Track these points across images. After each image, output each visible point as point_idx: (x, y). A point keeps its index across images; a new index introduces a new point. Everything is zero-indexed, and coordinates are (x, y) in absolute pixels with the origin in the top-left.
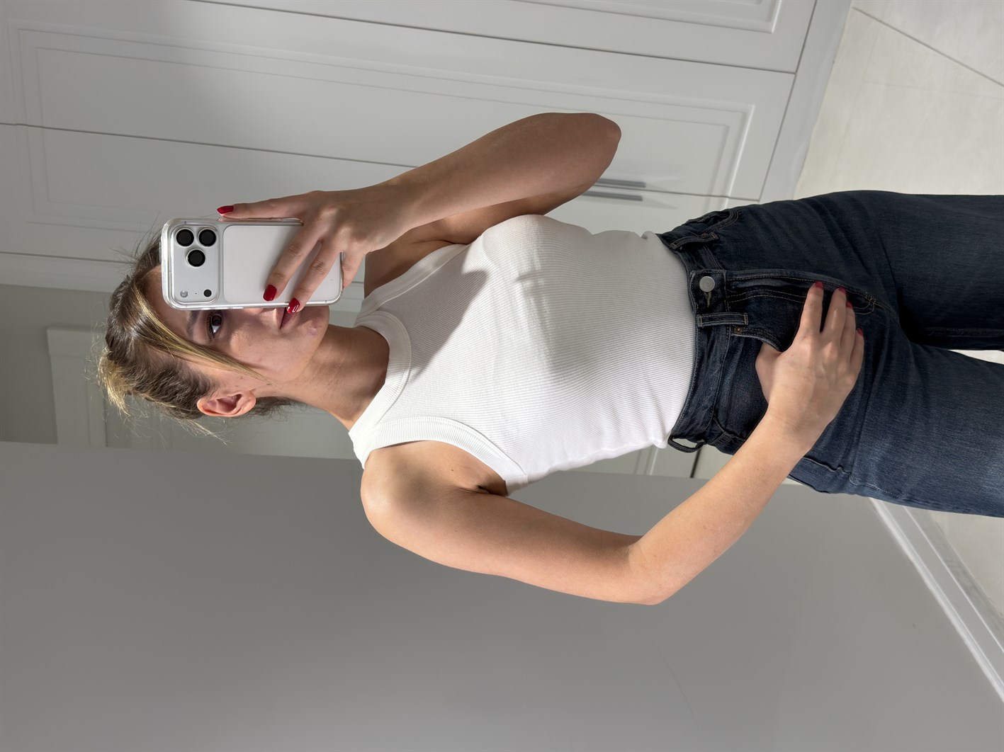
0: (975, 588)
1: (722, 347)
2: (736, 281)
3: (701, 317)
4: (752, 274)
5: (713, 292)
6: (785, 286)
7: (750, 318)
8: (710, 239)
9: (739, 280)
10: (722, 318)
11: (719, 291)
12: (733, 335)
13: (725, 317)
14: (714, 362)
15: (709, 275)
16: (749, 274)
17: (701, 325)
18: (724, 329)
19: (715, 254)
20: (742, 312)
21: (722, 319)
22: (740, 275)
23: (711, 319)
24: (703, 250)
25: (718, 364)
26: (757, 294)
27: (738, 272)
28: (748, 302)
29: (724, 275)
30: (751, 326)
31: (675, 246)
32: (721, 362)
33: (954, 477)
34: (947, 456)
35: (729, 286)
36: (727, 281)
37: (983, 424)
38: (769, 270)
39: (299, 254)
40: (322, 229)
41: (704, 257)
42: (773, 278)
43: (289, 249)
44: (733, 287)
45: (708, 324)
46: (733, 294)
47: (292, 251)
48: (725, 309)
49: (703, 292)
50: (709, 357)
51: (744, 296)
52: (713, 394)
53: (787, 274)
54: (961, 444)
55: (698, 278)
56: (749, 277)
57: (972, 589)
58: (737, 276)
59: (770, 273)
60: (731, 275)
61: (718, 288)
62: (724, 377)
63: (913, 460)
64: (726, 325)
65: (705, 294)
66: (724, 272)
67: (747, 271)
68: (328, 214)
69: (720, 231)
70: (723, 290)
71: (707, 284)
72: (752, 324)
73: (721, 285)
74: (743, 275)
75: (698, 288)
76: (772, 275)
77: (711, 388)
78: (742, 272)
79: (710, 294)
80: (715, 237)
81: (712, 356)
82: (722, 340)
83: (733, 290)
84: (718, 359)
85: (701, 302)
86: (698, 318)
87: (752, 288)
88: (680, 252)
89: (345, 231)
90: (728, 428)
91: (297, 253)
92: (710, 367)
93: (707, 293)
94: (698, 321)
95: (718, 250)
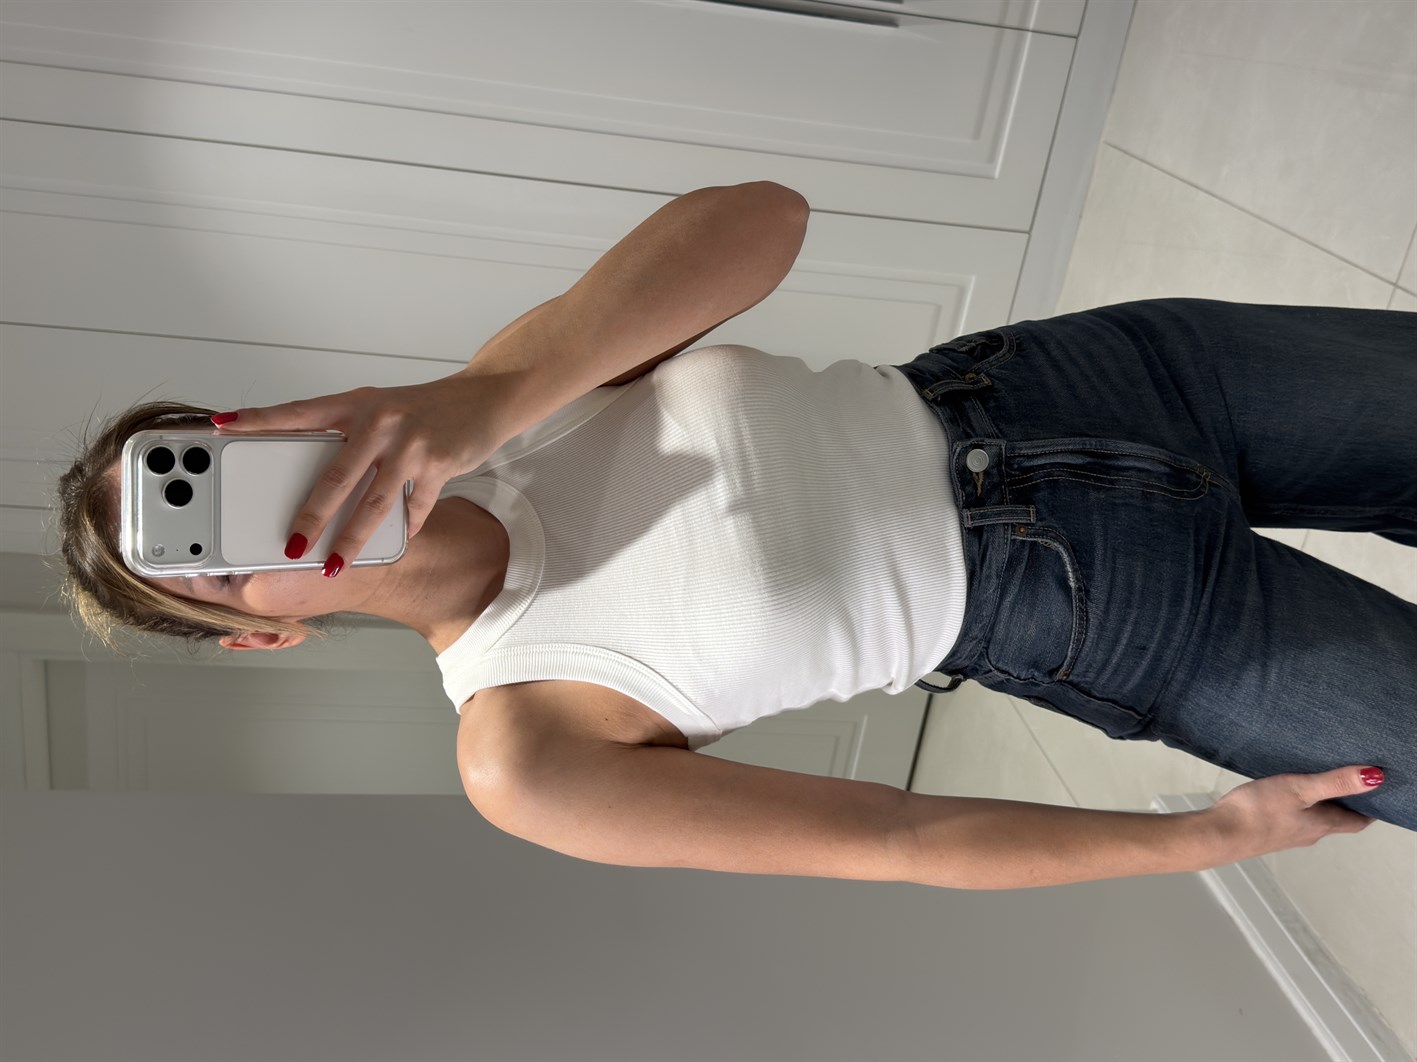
0: (1322, 951)
1: (998, 556)
2: (1019, 456)
3: (969, 513)
4: (1043, 446)
5: (986, 473)
6: (1089, 463)
7: (1038, 512)
8: (980, 385)
9: (1024, 456)
10: (999, 514)
11: (995, 471)
12: (1013, 537)
13: (1004, 512)
14: (988, 577)
15: (980, 447)
16: (1038, 447)
17: (969, 524)
18: (1002, 530)
19: (987, 410)
20: (1028, 503)
21: (998, 517)
22: (1026, 448)
23: (983, 516)
24: (970, 403)
25: (994, 580)
26: (1049, 475)
27: (1023, 444)
28: (1036, 488)
29: (1003, 447)
30: (1040, 523)
31: (931, 396)
32: (998, 576)
33: (1293, 748)
34: (1287, 716)
35: (1009, 465)
36: (1006, 456)
37: (1342, 679)
38: (1066, 440)
39: (344, 484)
40: (379, 444)
41: (971, 414)
42: (1072, 452)
43: (326, 476)
44: (1016, 466)
45: (978, 523)
46: (1015, 476)
47: (332, 479)
48: (1003, 498)
49: (971, 472)
50: (981, 569)
51: (1030, 479)
52: (986, 620)
53: (1091, 445)
54: (1307, 702)
55: (965, 451)
56: (1039, 451)
57: (1318, 954)
58: (1021, 449)
59: (1069, 444)
60: (1013, 449)
61: (993, 467)
62: (1002, 597)
63: (1239, 714)
64: (1004, 524)
65: (974, 475)
66: (1003, 444)
67: (1035, 442)
68: (389, 422)
69: (994, 371)
70: (1000, 471)
71: (977, 461)
72: (1041, 520)
73: (998, 463)
74: (1030, 448)
75: (965, 467)
76: (1071, 447)
77: (984, 614)
78: (1028, 443)
79: (981, 476)
80: (987, 382)
81: (985, 569)
82: (999, 546)
83: (1015, 470)
84: (994, 573)
85: (969, 489)
86: (965, 515)
87: (1042, 467)
88: (938, 404)
89: (417, 446)
90: (1000, 665)
91: (340, 481)
92: (983, 583)
93: (977, 474)
94: (965, 520)
95: (992, 404)
